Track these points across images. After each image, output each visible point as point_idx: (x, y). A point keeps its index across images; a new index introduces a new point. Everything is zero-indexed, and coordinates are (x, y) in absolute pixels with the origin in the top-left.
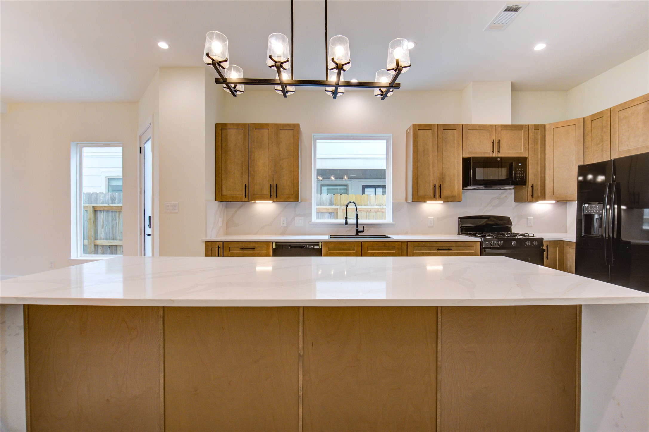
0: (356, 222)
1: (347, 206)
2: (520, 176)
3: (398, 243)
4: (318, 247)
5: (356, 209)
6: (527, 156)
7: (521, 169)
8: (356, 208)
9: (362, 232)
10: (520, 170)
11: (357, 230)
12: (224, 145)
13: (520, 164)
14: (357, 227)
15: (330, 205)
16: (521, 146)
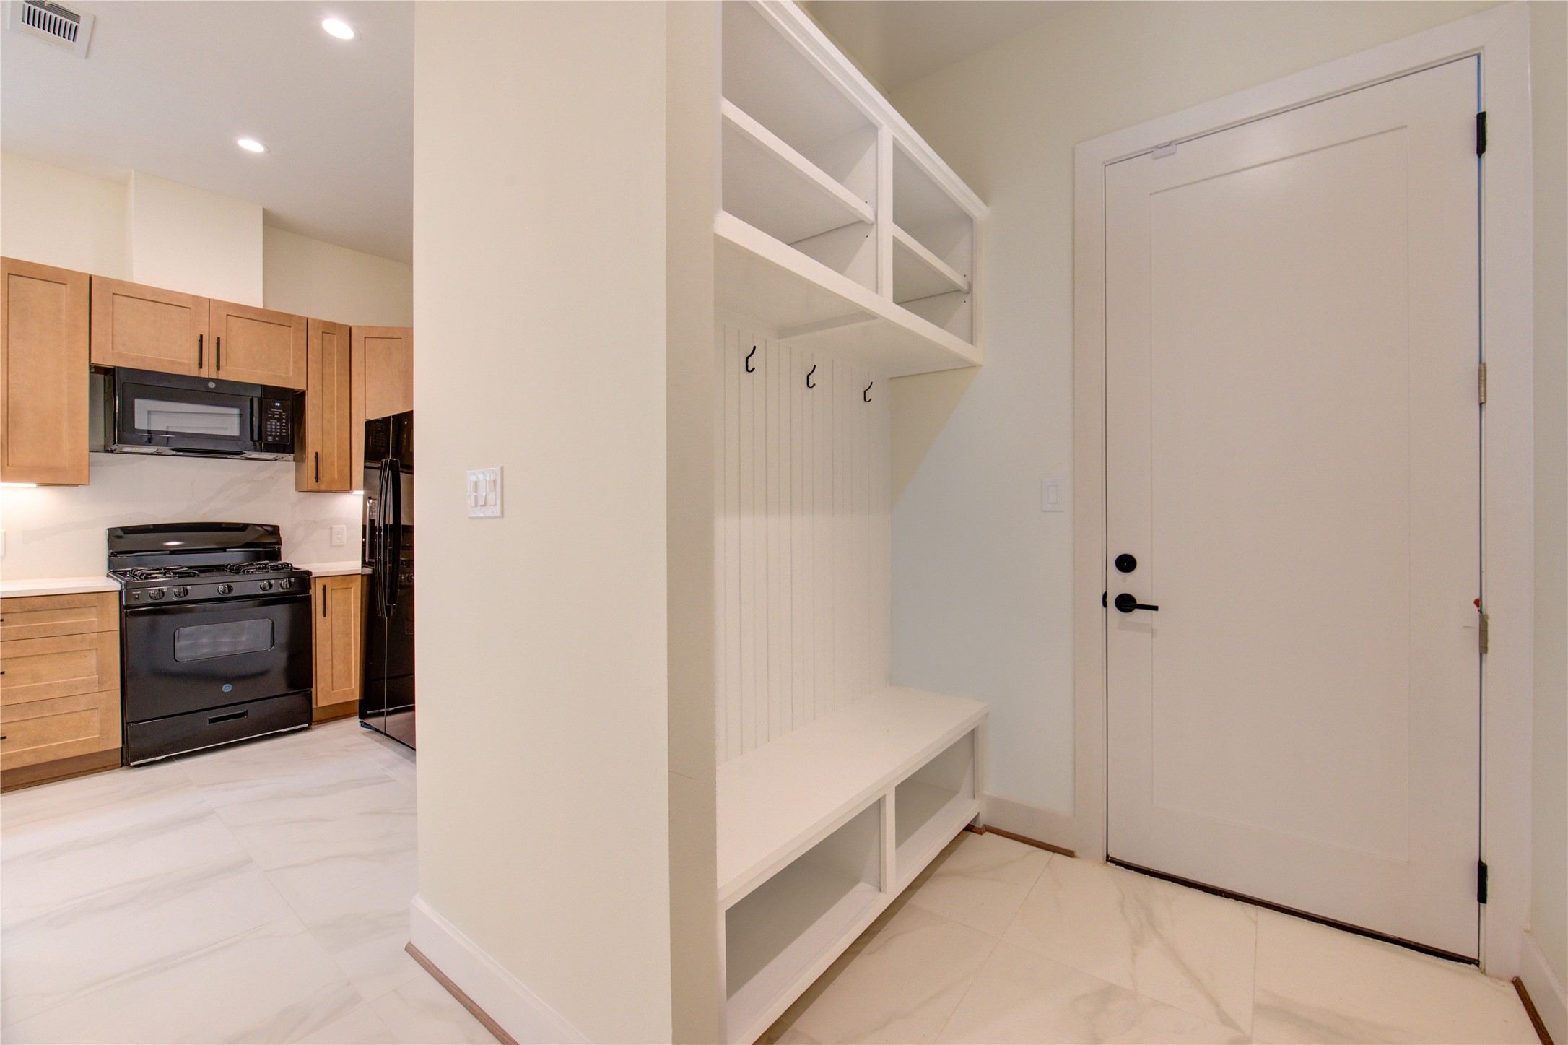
2: (276, 432)
6: (305, 388)
7: (280, 414)
10: (276, 416)
13: (278, 404)
16: (288, 362)
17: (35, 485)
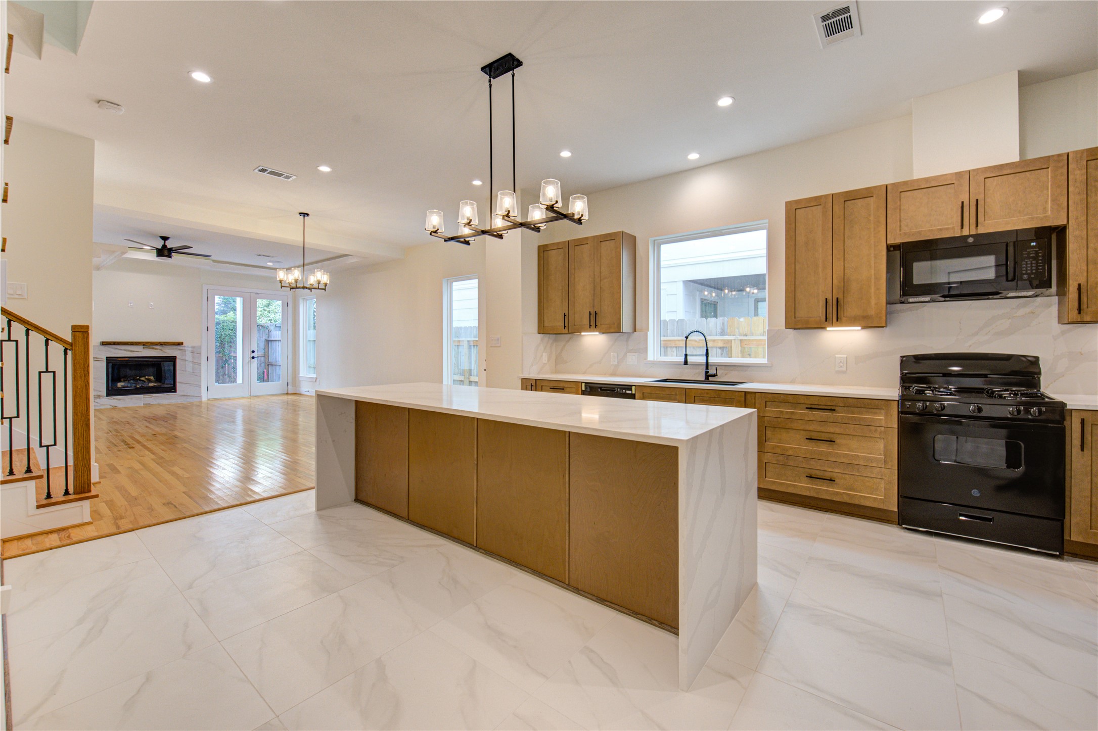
0: (705, 361)
1: (687, 338)
2: (1032, 270)
3: (740, 393)
4: (630, 392)
5: (706, 342)
6: (1065, 222)
7: (1037, 253)
8: (706, 340)
9: (714, 376)
10: (1032, 255)
11: (707, 373)
12: (545, 269)
13: (1034, 244)
14: (707, 367)
15: (721, 335)
16: (1046, 202)
17: (859, 328)
